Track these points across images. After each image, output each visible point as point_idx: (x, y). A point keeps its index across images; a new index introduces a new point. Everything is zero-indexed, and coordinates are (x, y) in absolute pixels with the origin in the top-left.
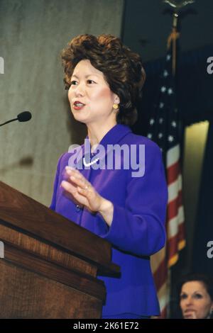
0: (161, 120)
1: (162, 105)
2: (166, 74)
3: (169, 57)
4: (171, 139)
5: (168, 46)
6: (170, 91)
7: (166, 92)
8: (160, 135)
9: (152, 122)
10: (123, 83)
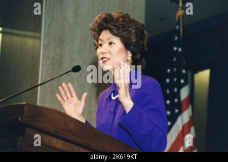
0: (175, 70)
1: (175, 59)
2: (176, 38)
3: (177, 27)
4: (182, 81)
5: (177, 19)
6: (180, 50)
7: (177, 50)
8: (175, 79)
9: (169, 71)
10: (133, 43)
